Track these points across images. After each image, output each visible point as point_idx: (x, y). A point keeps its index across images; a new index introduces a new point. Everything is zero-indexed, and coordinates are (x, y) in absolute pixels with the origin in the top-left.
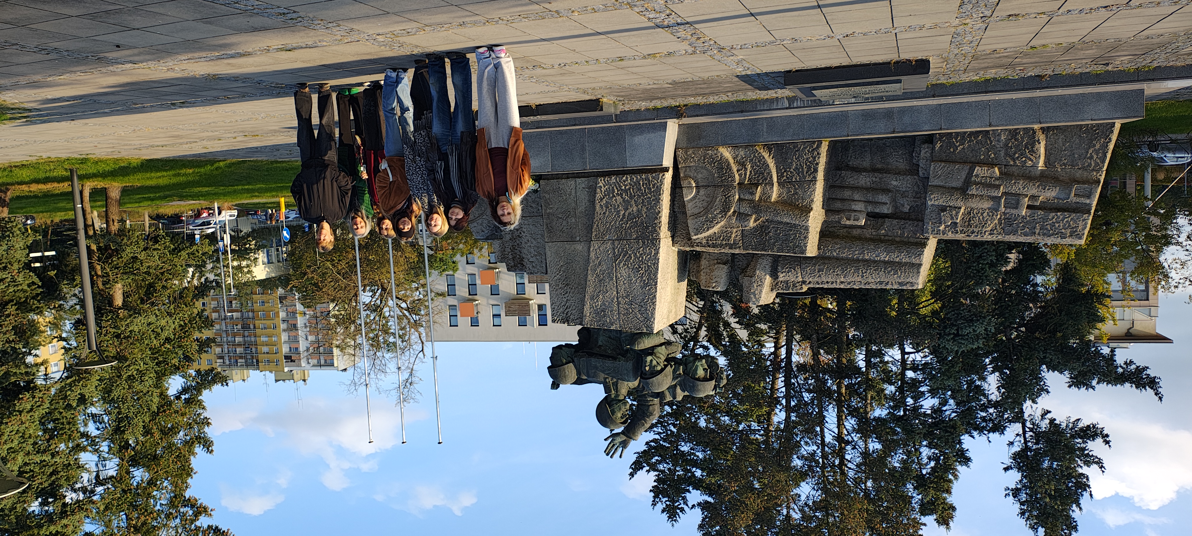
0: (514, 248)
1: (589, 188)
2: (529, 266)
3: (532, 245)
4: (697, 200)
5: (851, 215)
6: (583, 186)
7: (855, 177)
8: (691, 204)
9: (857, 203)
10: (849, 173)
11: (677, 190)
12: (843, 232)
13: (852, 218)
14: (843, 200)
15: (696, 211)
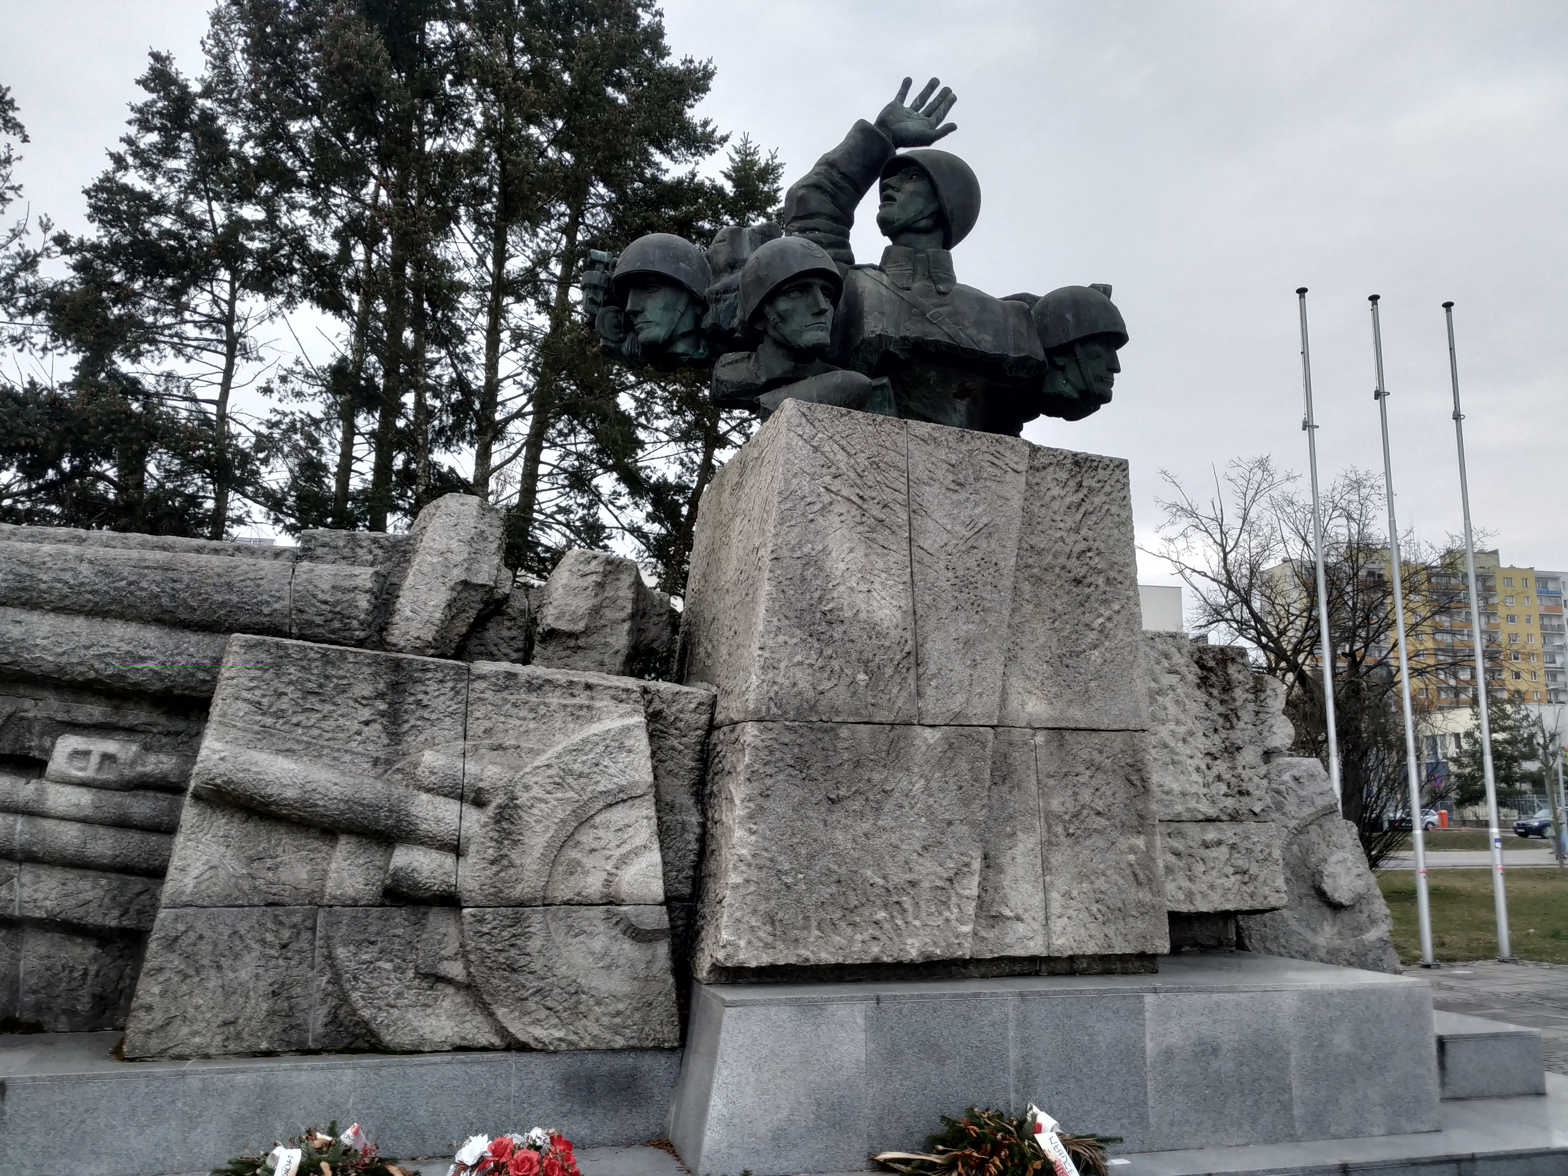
0: (1226, 717)
1: (998, 918)
2: (1180, 660)
3: (1172, 726)
4: (618, 853)
5: (99, 769)
6: (1020, 928)
7: (71, 902)
8: (639, 841)
9: (73, 811)
10: (95, 918)
11: (686, 890)
12: (136, 716)
13: (95, 760)
14: (122, 824)
15: (618, 815)
